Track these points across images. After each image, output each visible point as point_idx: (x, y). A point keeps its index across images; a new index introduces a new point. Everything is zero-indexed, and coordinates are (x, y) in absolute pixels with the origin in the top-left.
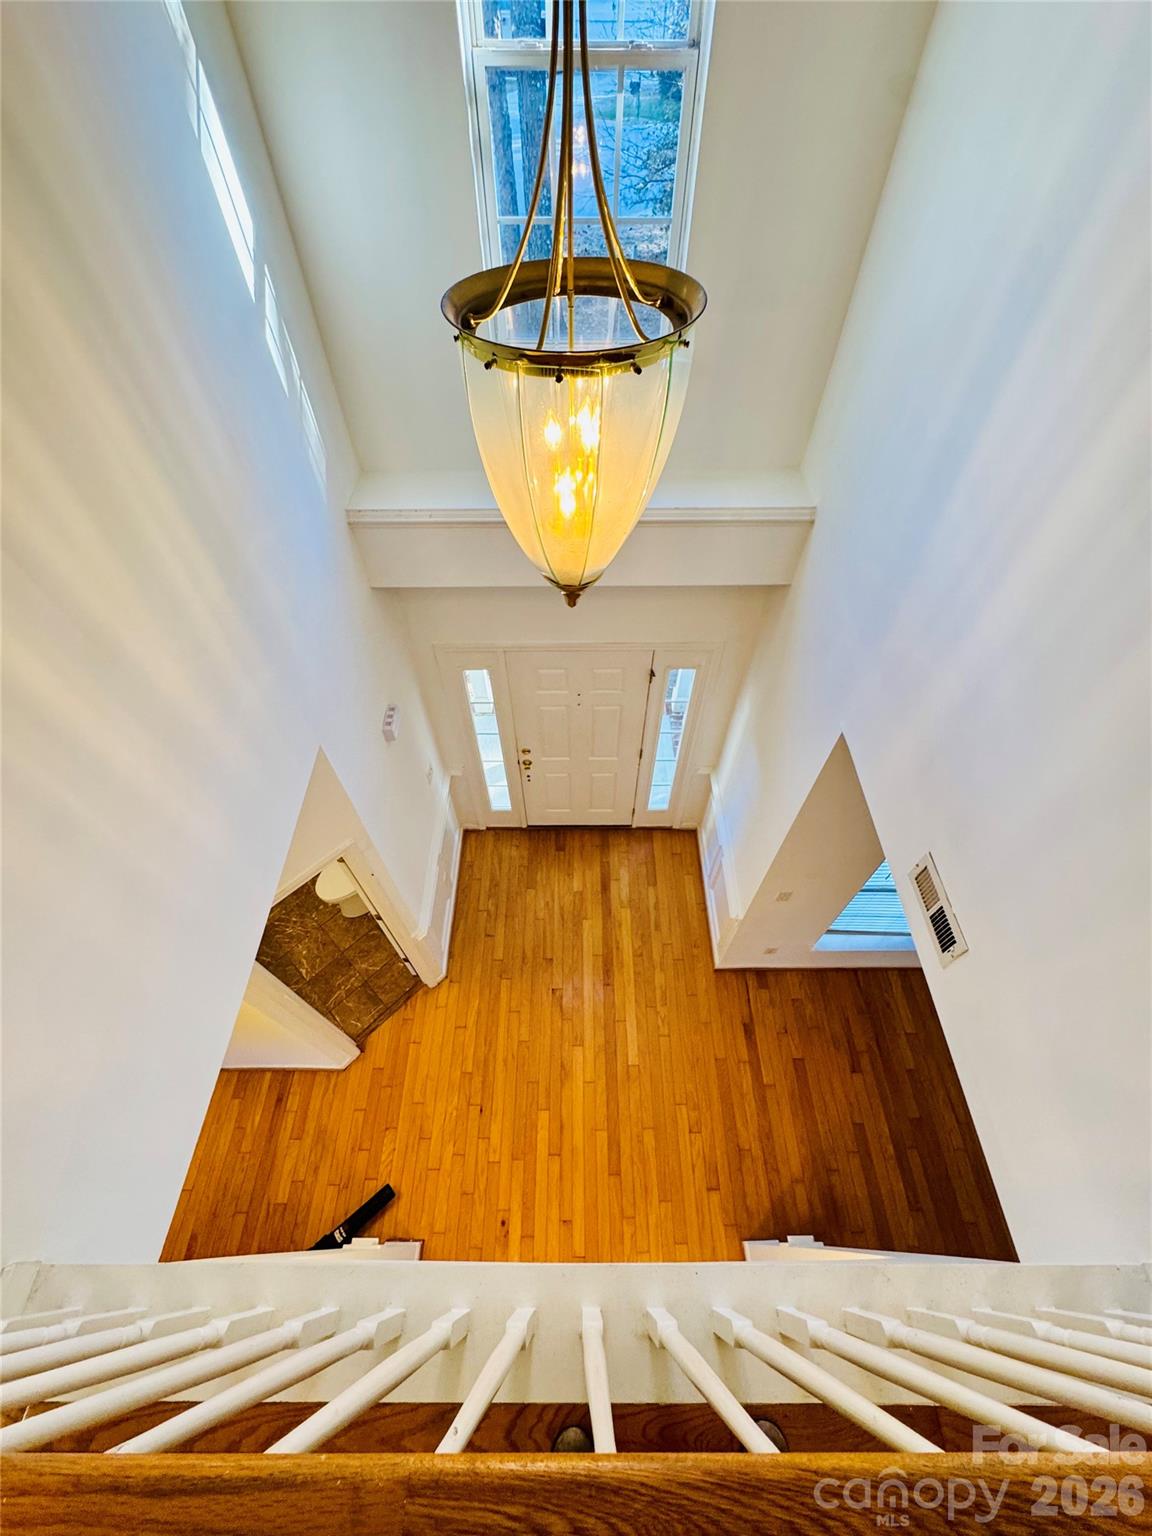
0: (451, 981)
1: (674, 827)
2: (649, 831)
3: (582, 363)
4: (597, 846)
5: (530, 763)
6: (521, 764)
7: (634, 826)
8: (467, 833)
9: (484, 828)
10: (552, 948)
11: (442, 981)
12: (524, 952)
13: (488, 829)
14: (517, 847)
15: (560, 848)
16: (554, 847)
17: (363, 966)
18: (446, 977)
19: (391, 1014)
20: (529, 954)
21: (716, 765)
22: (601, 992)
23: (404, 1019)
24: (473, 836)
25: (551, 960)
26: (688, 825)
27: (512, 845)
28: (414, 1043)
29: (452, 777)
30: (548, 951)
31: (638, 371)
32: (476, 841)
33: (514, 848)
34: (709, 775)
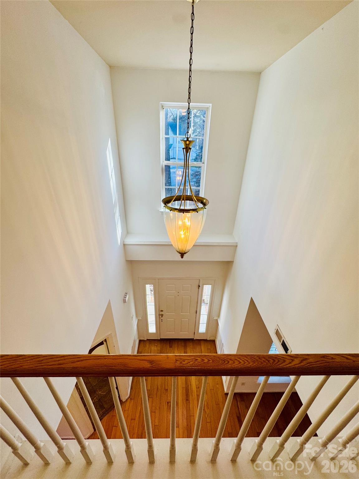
0: (131, 399)
1: (208, 339)
2: (199, 341)
3: (187, 211)
4: (183, 346)
5: (163, 315)
6: (160, 315)
7: (195, 339)
8: (140, 341)
9: (146, 339)
10: (167, 385)
11: (128, 399)
12: (157, 387)
13: (147, 340)
14: (156, 346)
15: (171, 347)
16: (169, 347)
17: (100, 392)
18: (129, 397)
19: (108, 413)
20: (159, 387)
21: (219, 316)
22: (185, 403)
23: (112, 416)
24: (142, 342)
25: (167, 390)
26: (212, 338)
27: (155, 346)
28: (115, 426)
29: (138, 320)
30: (166, 386)
31: (198, 212)
32: (143, 344)
33: (155, 347)
34: (217, 320)
